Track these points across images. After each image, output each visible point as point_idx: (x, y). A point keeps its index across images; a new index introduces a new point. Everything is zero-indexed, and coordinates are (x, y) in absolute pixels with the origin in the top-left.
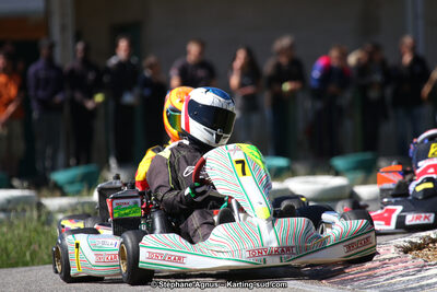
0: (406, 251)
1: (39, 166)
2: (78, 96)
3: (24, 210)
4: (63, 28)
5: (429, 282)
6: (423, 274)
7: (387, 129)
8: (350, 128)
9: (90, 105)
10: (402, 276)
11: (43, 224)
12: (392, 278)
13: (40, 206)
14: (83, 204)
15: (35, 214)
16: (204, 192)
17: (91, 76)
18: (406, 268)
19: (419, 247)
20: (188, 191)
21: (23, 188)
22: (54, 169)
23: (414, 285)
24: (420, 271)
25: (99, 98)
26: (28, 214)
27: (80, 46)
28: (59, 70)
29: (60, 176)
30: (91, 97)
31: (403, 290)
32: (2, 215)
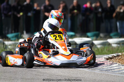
0: (107, 59)
1: (4, 32)
2: (15, 13)
5: (113, 68)
6: (112, 66)
7: (103, 25)
8: (92, 25)
9: (19, 16)
10: (106, 66)
12: (103, 67)
13: (4, 43)
15: (2, 46)
17: (19, 7)
18: (107, 64)
19: (111, 58)
22: (8, 33)
23: (109, 69)
24: (111, 65)
28: (10, 5)
29: (10, 36)
30: (19, 13)
31: (106, 70)
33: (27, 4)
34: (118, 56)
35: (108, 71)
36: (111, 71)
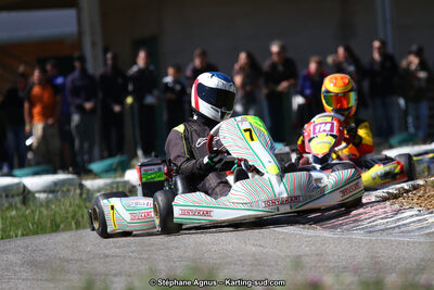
0: (384, 199)
1: (79, 159)
3: (68, 191)
4: (94, 44)
5: (405, 222)
6: (399, 216)
10: (382, 219)
11: (85, 200)
12: (373, 221)
13: (81, 186)
14: (118, 183)
15: (78, 191)
16: (221, 160)
19: (396, 197)
20: (206, 160)
21: (69, 173)
22: (91, 160)
23: (392, 226)
24: (396, 214)
25: (129, 100)
26: (72, 193)
27: (109, 56)
28: (91, 78)
29: (96, 166)
31: (383, 230)
32: (51, 196)
33: (141, 71)
34: (416, 188)
35: (390, 231)
36: (397, 230)
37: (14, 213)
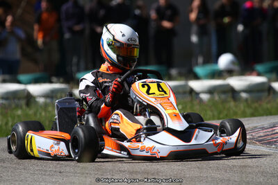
9: (99, 30)
13: (71, 94)
17: (102, 12)
32: (48, 100)
37: (19, 112)
